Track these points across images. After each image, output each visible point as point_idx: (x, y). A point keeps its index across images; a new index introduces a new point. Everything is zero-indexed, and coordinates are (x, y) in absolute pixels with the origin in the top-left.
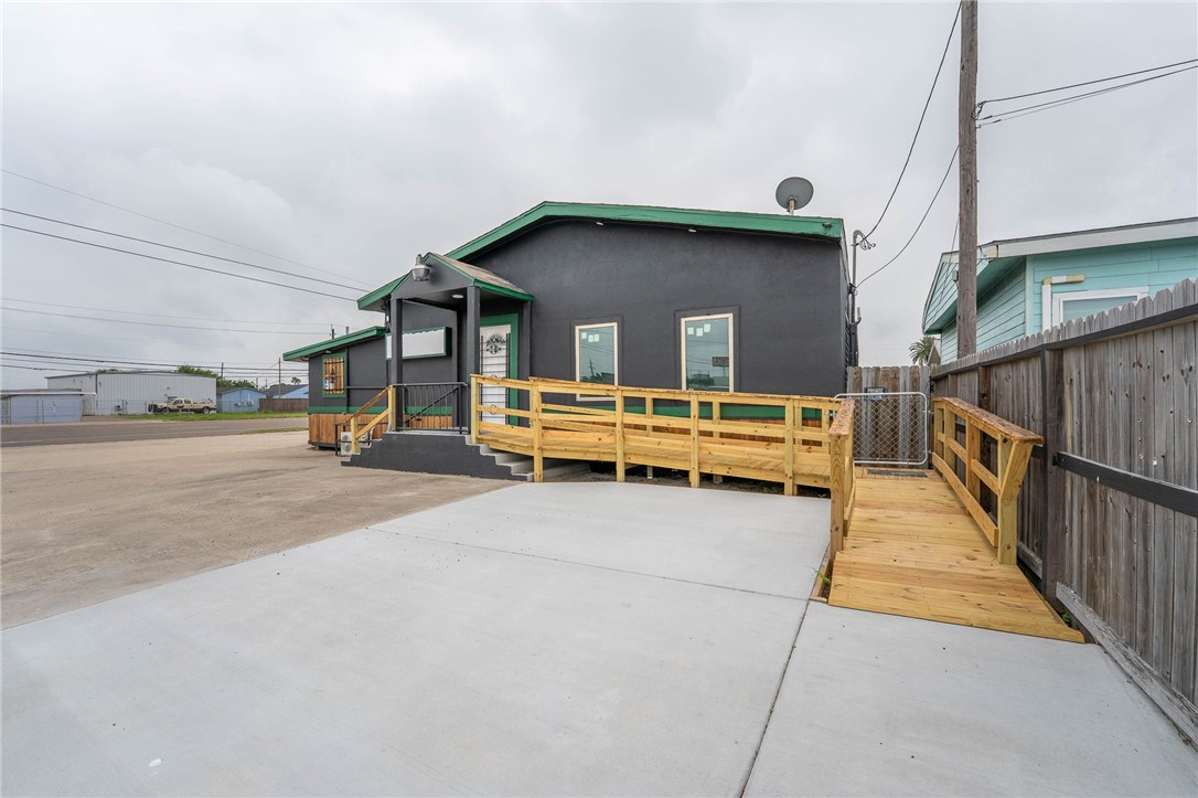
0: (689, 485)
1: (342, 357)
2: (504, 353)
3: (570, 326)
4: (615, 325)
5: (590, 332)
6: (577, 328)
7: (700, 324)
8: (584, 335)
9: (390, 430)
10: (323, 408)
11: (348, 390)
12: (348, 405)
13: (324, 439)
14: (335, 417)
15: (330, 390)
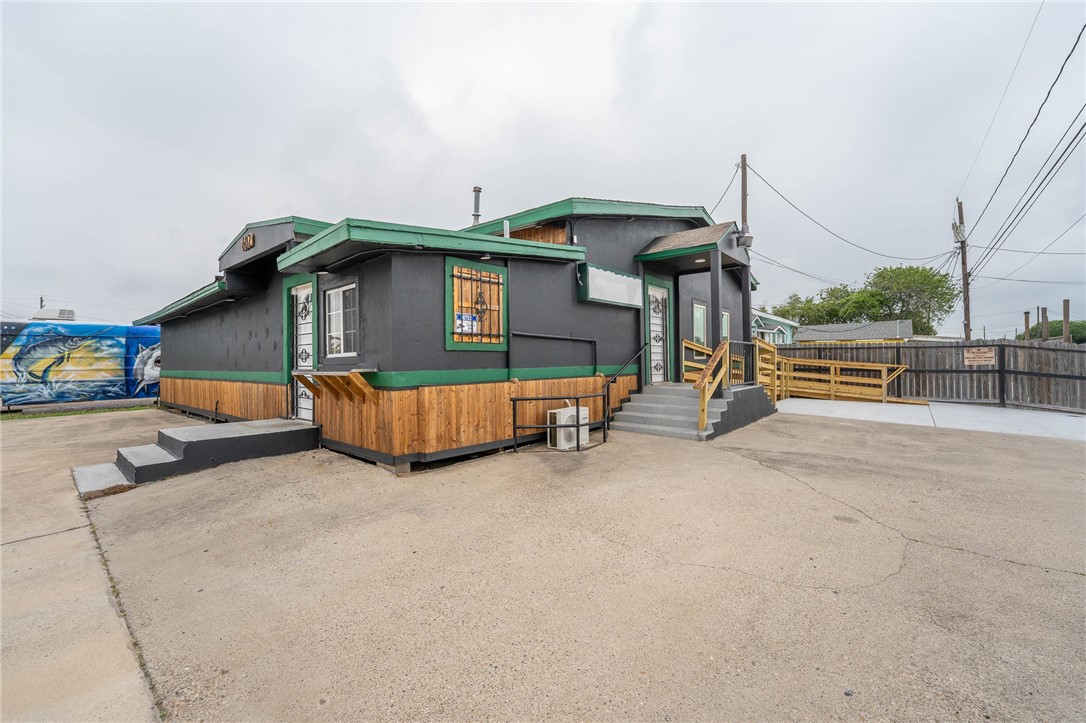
1: (502, 276)
3: (692, 302)
6: (694, 305)
10: (451, 373)
11: (508, 336)
12: (508, 366)
13: (467, 439)
14: (491, 390)
15: (472, 335)
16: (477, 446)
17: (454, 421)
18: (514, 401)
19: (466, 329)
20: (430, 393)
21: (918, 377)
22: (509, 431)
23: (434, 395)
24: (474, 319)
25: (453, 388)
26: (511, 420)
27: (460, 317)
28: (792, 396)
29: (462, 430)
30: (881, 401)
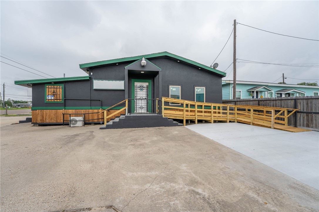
0: (195, 123)
1: (62, 86)
2: (145, 91)
3: (168, 85)
4: (180, 87)
5: (173, 88)
6: (170, 86)
7: (198, 89)
8: (172, 88)
9: (127, 114)
10: (44, 108)
11: (65, 99)
12: (65, 106)
13: (48, 121)
14: (56, 111)
15: (51, 100)
16: (51, 123)
17: (45, 117)
18: (64, 114)
19: (50, 98)
20: (38, 111)
21: (307, 116)
22: (62, 121)
23: (39, 112)
24: (52, 96)
25: (45, 110)
26: (62, 118)
27: (48, 96)
28: (238, 122)
29: (47, 119)
30: (270, 127)
